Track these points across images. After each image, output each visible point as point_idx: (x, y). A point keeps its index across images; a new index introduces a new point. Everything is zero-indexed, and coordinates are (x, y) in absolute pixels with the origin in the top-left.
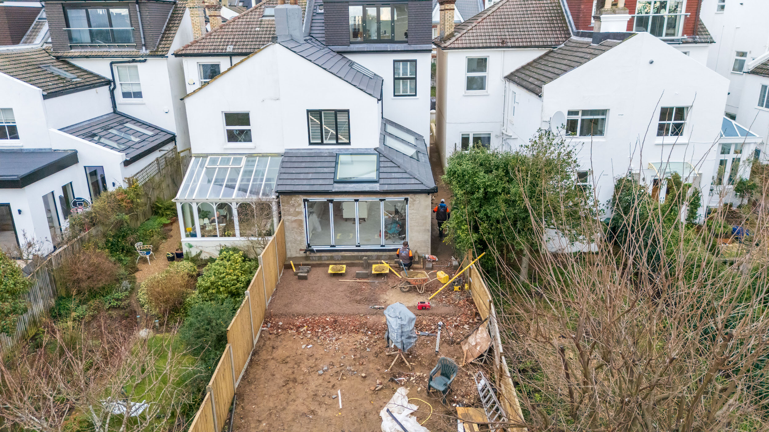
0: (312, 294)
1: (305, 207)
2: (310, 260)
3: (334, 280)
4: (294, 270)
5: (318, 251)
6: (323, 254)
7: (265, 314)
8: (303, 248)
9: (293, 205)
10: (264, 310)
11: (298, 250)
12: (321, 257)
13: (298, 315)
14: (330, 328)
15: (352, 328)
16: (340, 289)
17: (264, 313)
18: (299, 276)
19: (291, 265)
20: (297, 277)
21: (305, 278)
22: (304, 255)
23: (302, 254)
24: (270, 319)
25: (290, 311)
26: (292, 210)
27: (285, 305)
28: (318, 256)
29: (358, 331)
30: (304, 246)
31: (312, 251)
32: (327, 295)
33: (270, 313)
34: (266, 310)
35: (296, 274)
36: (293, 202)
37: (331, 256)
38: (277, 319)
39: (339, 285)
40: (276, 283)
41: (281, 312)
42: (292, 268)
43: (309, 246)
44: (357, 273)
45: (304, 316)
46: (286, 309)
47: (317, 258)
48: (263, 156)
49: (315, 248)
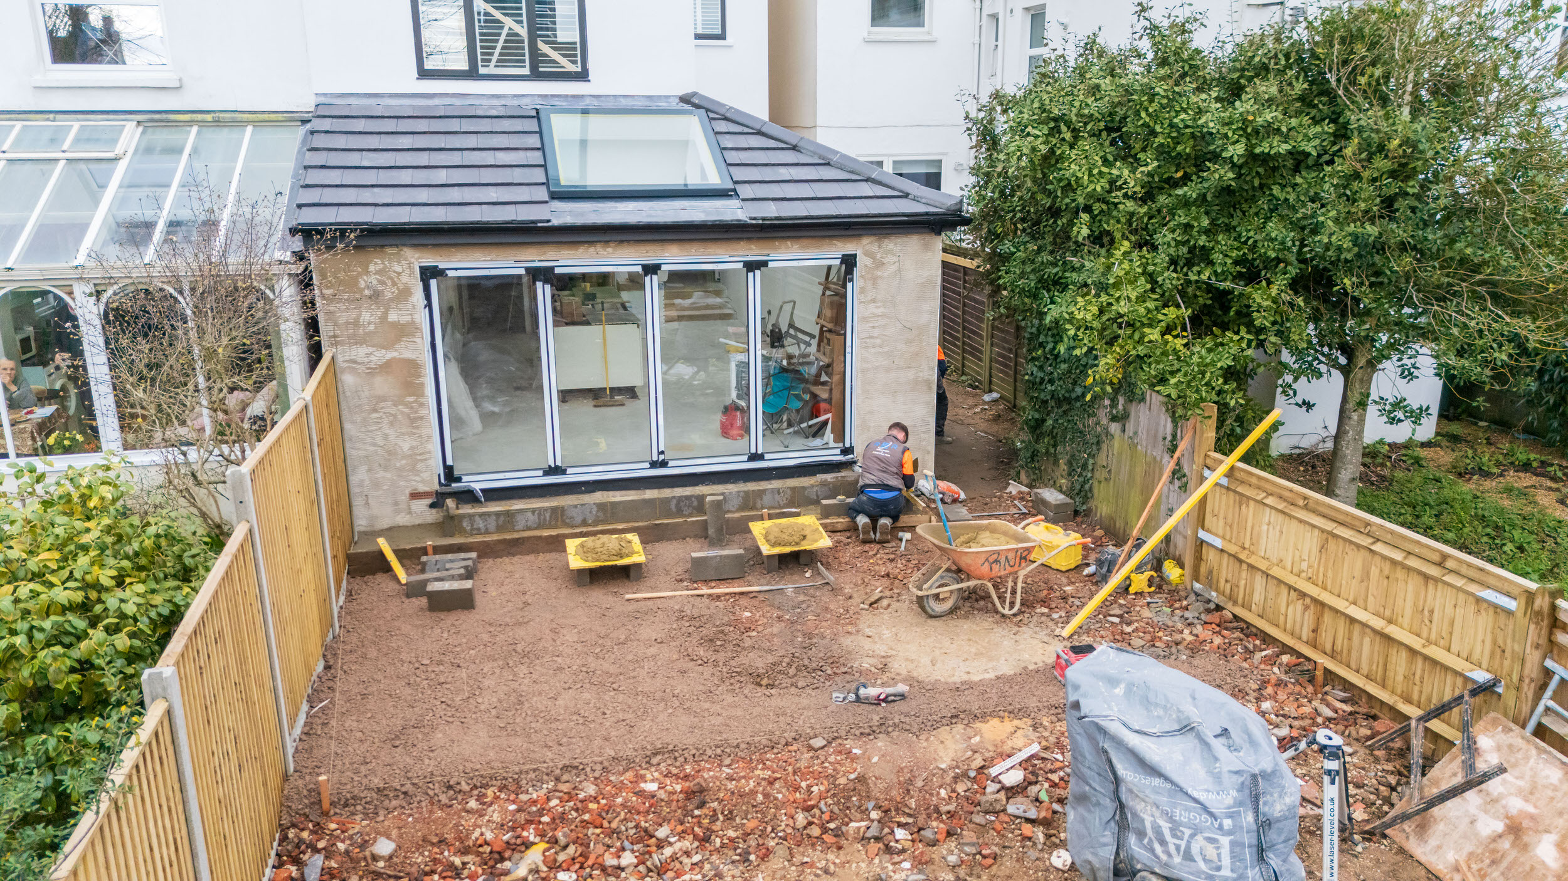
0: (523, 670)
1: (429, 305)
2: (462, 532)
3: (600, 596)
4: (402, 576)
5: (493, 494)
6: (517, 505)
7: (284, 804)
8: (422, 488)
9: (376, 296)
10: (274, 779)
11: (404, 497)
12: (510, 515)
13: (479, 787)
14: (682, 835)
15: (801, 818)
16: (648, 632)
17: (274, 794)
18: (432, 596)
19: (381, 554)
20: (424, 601)
21: (463, 601)
22: (432, 516)
23: (422, 512)
24: (319, 830)
25: (429, 765)
26: (368, 316)
27: (395, 739)
28: (498, 515)
29: (838, 834)
30: (430, 478)
31: (468, 496)
32: (593, 663)
33: (316, 791)
34: (286, 777)
35: (414, 590)
36: (373, 280)
37: (554, 510)
38: (359, 825)
39: (637, 616)
40: (324, 636)
41: (377, 782)
42: (387, 568)
43: (450, 474)
44: (697, 562)
45: (512, 786)
46: (402, 758)
47: (492, 524)
48: (218, 123)
49: (477, 483)
